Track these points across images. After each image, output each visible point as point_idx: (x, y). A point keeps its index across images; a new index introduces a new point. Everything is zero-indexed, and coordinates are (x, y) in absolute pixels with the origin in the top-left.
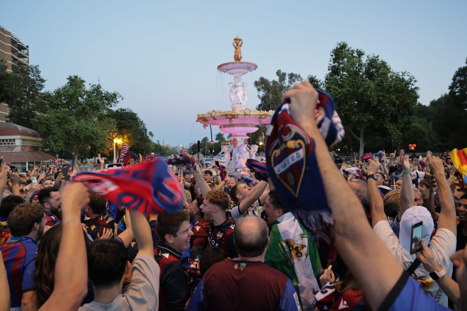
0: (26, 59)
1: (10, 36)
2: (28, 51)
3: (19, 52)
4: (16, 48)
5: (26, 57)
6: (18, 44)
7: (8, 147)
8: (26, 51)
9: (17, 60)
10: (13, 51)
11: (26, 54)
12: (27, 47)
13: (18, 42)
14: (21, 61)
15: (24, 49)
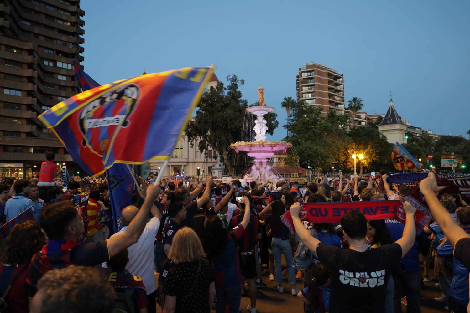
0: (342, 86)
1: (327, 71)
2: (343, 79)
3: (336, 82)
4: (332, 79)
5: (341, 85)
6: (335, 76)
7: (269, 164)
8: (341, 79)
9: (333, 88)
10: (330, 82)
11: (341, 82)
12: (342, 75)
13: (334, 74)
14: (336, 89)
15: (340, 78)
